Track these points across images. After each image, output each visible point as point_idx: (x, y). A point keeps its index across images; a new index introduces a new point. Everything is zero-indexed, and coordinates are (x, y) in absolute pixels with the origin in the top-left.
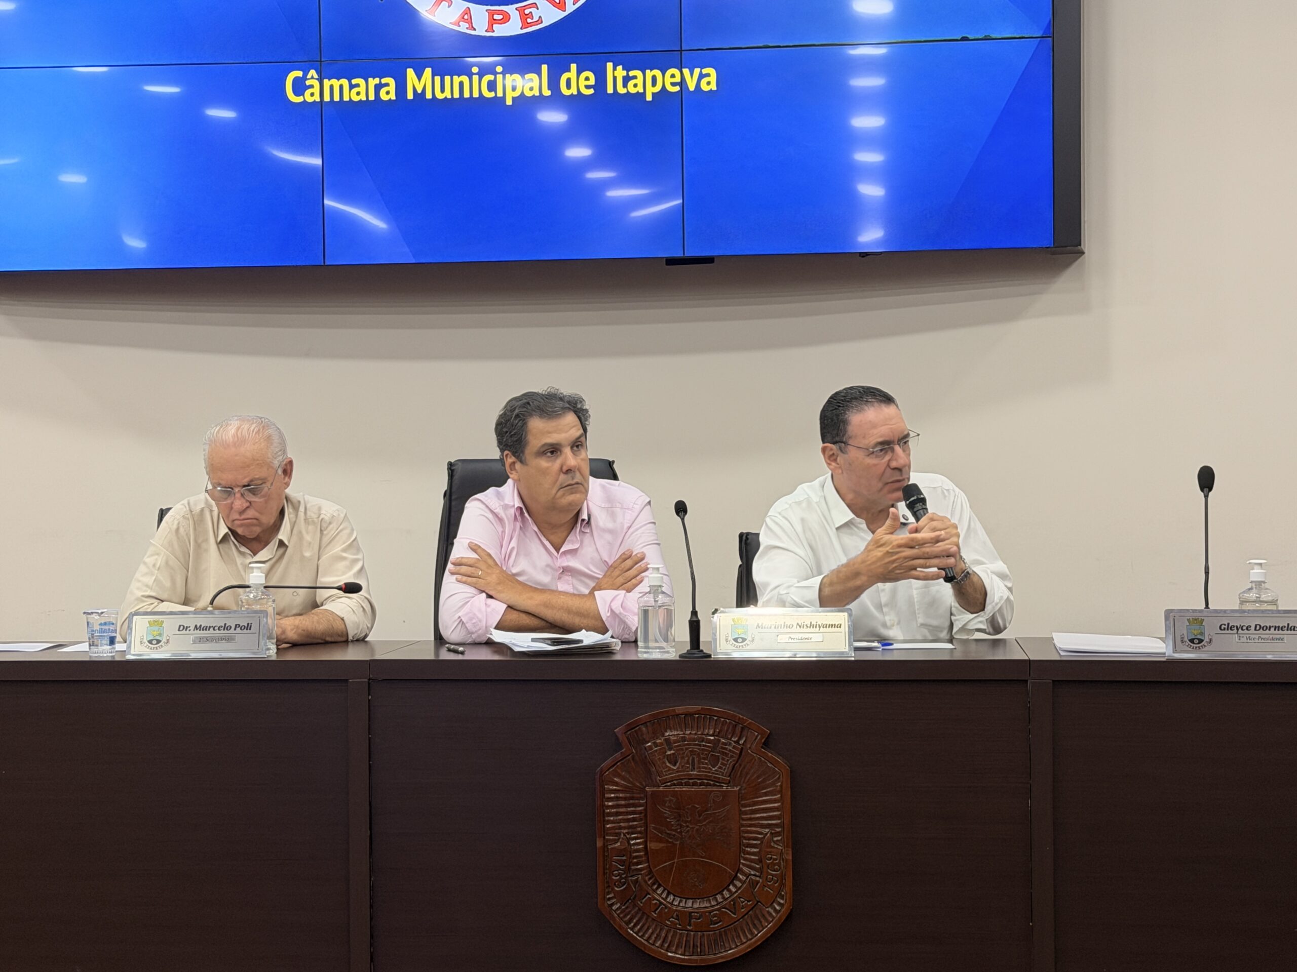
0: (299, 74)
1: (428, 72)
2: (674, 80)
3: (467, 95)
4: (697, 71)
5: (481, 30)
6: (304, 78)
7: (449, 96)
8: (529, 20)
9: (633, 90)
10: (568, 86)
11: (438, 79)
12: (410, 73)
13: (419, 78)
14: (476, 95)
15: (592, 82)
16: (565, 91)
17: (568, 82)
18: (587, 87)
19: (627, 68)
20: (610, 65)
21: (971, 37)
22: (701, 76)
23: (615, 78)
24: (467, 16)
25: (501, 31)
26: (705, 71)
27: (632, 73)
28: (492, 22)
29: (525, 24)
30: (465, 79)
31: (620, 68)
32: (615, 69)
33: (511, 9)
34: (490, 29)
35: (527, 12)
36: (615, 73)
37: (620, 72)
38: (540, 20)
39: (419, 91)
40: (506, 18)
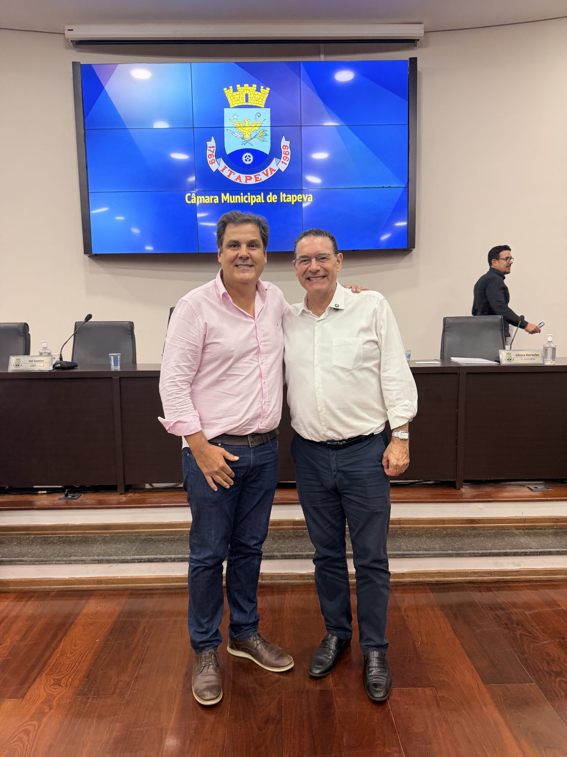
0: (190, 194)
1: (228, 194)
2: (300, 198)
3: (239, 202)
4: (307, 195)
5: (243, 182)
6: (191, 196)
7: (234, 202)
8: (258, 179)
9: (288, 201)
10: (269, 199)
11: (231, 197)
12: (223, 195)
13: (225, 196)
14: (242, 202)
15: (276, 198)
16: (268, 201)
17: (269, 198)
18: (275, 200)
19: (286, 194)
20: (281, 193)
21: (385, 186)
22: (308, 197)
23: (283, 197)
24: (239, 178)
25: (249, 182)
26: (309, 195)
27: (288, 196)
28: (247, 179)
29: (256, 181)
30: (239, 197)
31: (284, 194)
33: (252, 176)
34: (246, 182)
35: (257, 177)
38: (261, 179)
39: (225, 200)
40: (251, 178)
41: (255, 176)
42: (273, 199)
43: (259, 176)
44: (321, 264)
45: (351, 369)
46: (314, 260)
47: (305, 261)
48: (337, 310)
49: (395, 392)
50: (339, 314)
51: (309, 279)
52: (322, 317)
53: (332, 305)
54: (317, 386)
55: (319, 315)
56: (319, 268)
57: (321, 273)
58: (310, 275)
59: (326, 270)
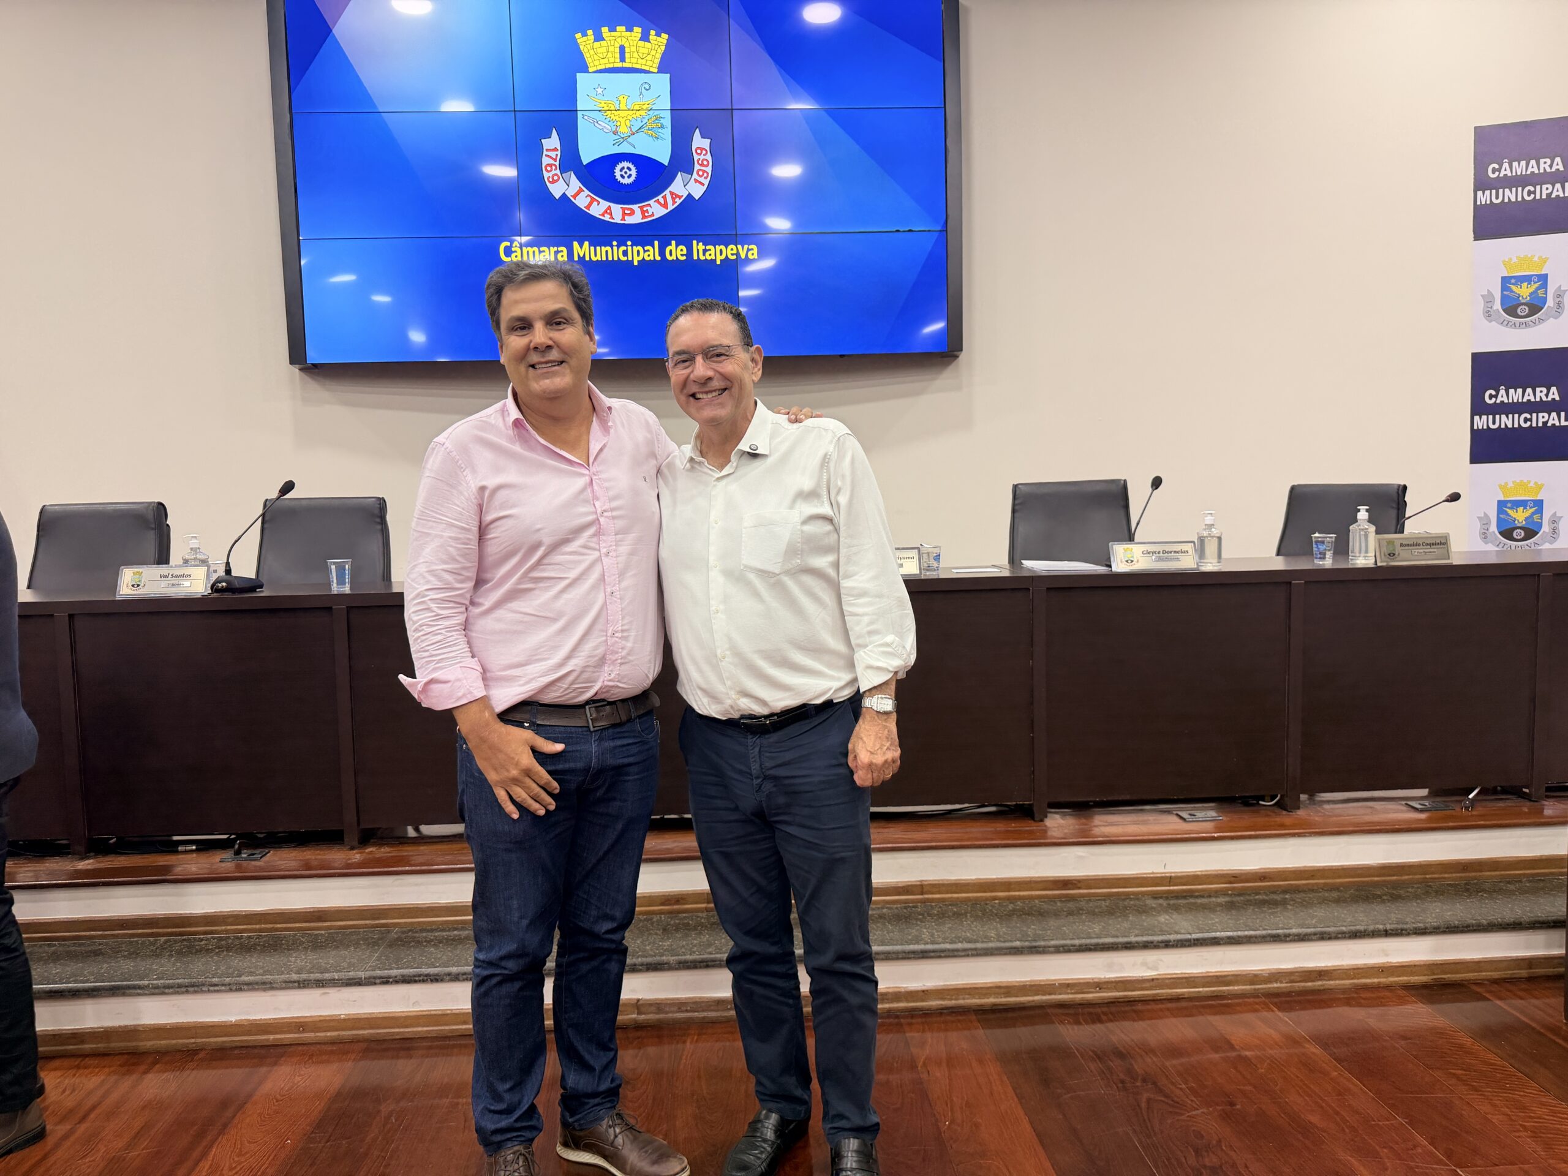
0: (508, 244)
1: (586, 244)
2: (732, 252)
3: (610, 258)
4: (746, 247)
5: (617, 219)
6: (511, 246)
7: (600, 259)
8: (646, 214)
9: (709, 258)
10: (671, 254)
11: (592, 248)
12: (576, 244)
13: (581, 247)
14: (616, 259)
15: (685, 252)
16: (669, 257)
17: (671, 251)
18: (682, 255)
19: (705, 244)
20: (695, 242)
21: (901, 230)
22: (748, 250)
23: (698, 250)
24: (608, 211)
25: (629, 220)
26: (750, 247)
27: (708, 247)
28: (624, 214)
29: (644, 217)
30: (609, 248)
31: (701, 244)
32: (698, 245)
33: (635, 207)
34: (623, 219)
35: (645, 209)
36: (698, 247)
37: (701, 247)
38: (653, 215)
39: (581, 255)
40: (633, 213)
41: (641, 208)
42: (679, 253)
43: (649, 208)
44: (714, 366)
45: (777, 571)
46: (699, 359)
47: (684, 361)
48: (754, 456)
49: (866, 619)
50: (758, 466)
51: (693, 395)
52: (727, 470)
53: (744, 446)
54: (713, 608)
55: (721, 467)
56: (710, 373)
57: (716, 384)
58: (694, 389)
59: (725, 377)
